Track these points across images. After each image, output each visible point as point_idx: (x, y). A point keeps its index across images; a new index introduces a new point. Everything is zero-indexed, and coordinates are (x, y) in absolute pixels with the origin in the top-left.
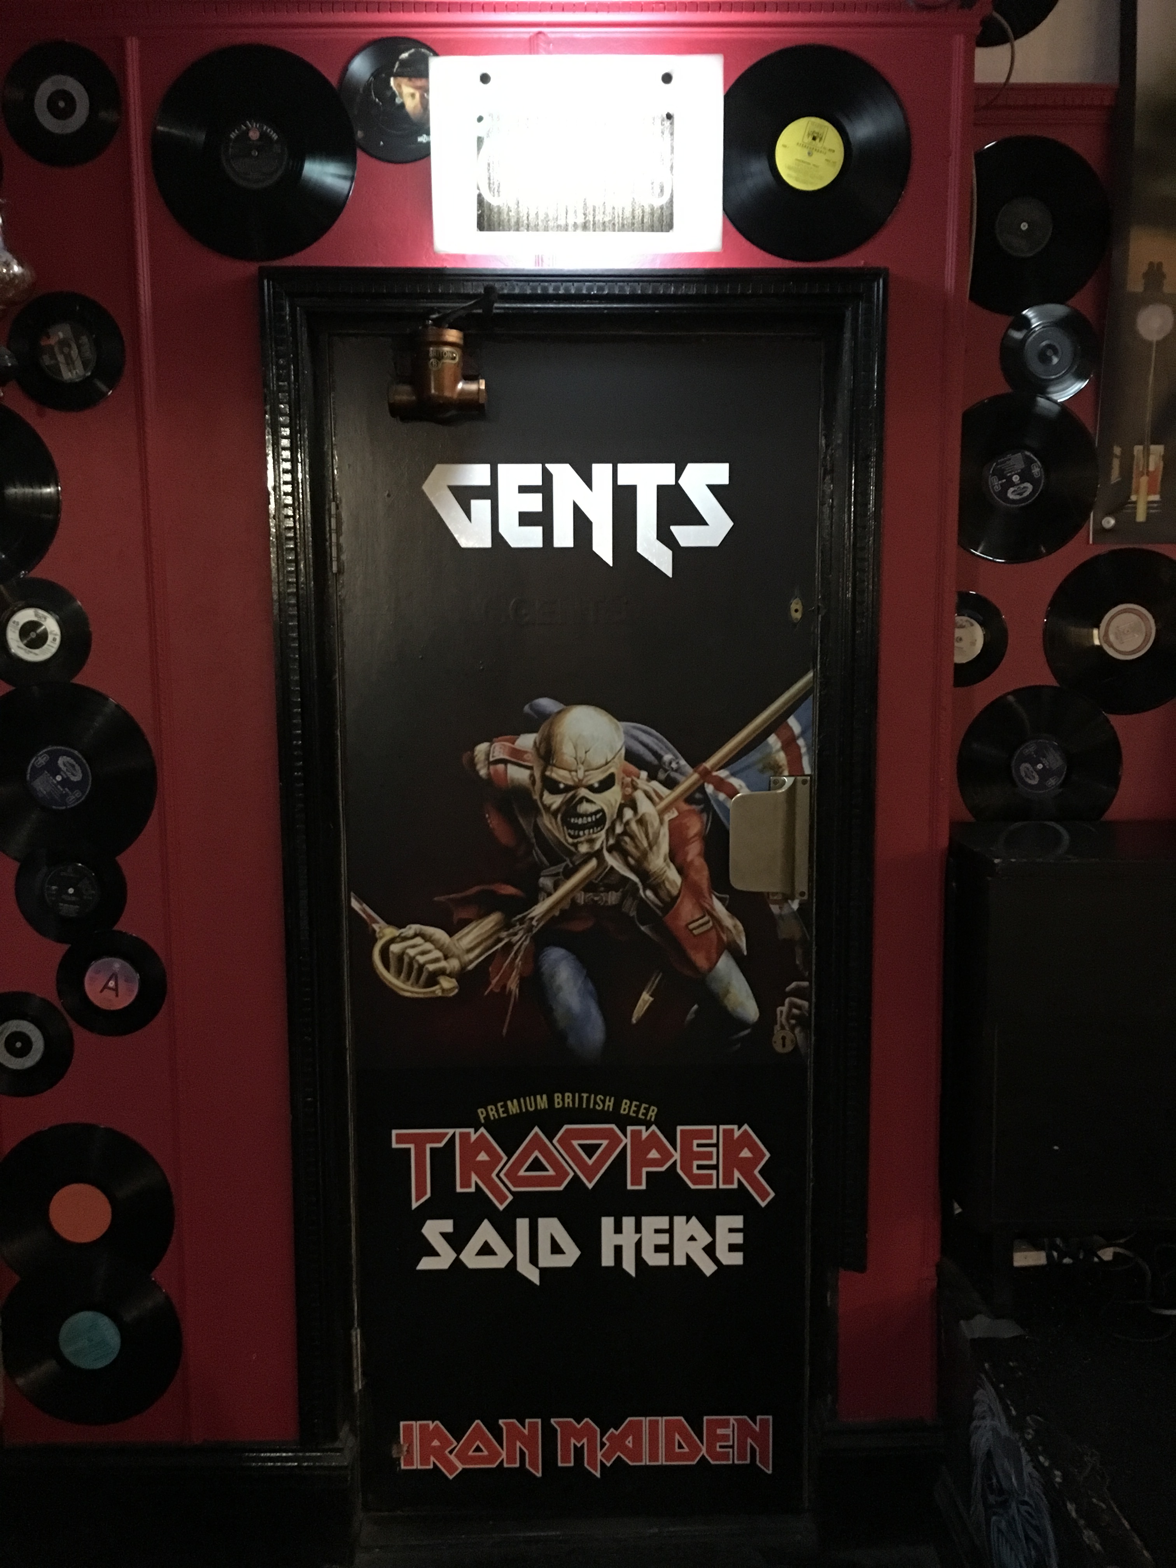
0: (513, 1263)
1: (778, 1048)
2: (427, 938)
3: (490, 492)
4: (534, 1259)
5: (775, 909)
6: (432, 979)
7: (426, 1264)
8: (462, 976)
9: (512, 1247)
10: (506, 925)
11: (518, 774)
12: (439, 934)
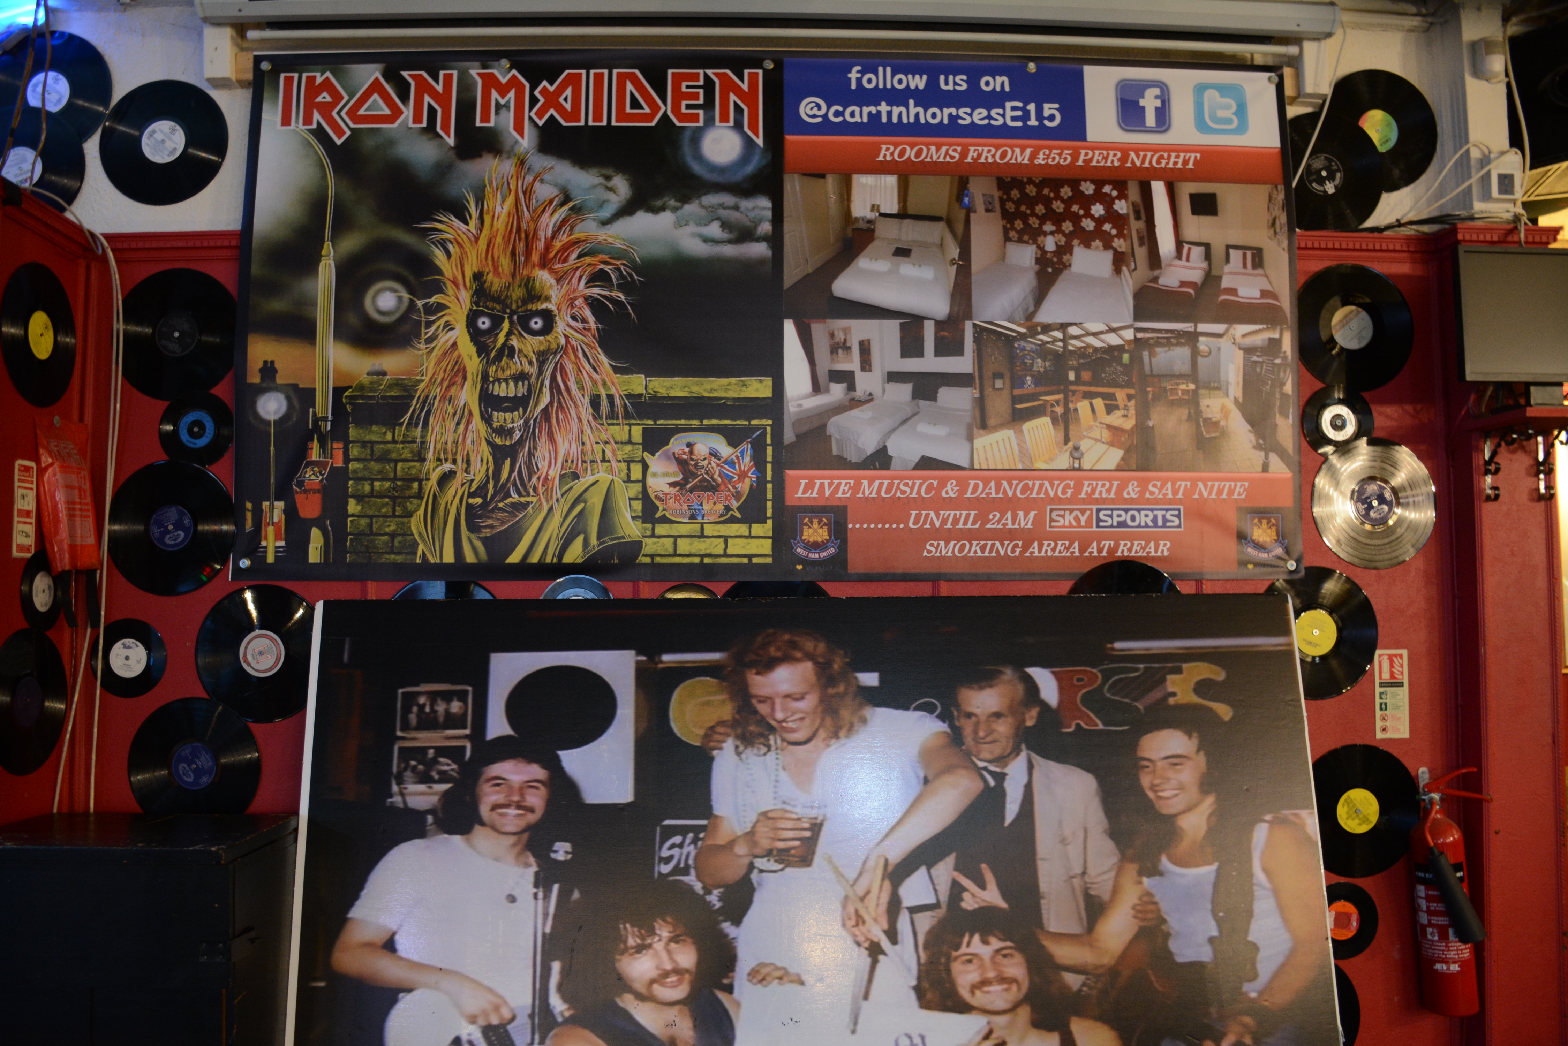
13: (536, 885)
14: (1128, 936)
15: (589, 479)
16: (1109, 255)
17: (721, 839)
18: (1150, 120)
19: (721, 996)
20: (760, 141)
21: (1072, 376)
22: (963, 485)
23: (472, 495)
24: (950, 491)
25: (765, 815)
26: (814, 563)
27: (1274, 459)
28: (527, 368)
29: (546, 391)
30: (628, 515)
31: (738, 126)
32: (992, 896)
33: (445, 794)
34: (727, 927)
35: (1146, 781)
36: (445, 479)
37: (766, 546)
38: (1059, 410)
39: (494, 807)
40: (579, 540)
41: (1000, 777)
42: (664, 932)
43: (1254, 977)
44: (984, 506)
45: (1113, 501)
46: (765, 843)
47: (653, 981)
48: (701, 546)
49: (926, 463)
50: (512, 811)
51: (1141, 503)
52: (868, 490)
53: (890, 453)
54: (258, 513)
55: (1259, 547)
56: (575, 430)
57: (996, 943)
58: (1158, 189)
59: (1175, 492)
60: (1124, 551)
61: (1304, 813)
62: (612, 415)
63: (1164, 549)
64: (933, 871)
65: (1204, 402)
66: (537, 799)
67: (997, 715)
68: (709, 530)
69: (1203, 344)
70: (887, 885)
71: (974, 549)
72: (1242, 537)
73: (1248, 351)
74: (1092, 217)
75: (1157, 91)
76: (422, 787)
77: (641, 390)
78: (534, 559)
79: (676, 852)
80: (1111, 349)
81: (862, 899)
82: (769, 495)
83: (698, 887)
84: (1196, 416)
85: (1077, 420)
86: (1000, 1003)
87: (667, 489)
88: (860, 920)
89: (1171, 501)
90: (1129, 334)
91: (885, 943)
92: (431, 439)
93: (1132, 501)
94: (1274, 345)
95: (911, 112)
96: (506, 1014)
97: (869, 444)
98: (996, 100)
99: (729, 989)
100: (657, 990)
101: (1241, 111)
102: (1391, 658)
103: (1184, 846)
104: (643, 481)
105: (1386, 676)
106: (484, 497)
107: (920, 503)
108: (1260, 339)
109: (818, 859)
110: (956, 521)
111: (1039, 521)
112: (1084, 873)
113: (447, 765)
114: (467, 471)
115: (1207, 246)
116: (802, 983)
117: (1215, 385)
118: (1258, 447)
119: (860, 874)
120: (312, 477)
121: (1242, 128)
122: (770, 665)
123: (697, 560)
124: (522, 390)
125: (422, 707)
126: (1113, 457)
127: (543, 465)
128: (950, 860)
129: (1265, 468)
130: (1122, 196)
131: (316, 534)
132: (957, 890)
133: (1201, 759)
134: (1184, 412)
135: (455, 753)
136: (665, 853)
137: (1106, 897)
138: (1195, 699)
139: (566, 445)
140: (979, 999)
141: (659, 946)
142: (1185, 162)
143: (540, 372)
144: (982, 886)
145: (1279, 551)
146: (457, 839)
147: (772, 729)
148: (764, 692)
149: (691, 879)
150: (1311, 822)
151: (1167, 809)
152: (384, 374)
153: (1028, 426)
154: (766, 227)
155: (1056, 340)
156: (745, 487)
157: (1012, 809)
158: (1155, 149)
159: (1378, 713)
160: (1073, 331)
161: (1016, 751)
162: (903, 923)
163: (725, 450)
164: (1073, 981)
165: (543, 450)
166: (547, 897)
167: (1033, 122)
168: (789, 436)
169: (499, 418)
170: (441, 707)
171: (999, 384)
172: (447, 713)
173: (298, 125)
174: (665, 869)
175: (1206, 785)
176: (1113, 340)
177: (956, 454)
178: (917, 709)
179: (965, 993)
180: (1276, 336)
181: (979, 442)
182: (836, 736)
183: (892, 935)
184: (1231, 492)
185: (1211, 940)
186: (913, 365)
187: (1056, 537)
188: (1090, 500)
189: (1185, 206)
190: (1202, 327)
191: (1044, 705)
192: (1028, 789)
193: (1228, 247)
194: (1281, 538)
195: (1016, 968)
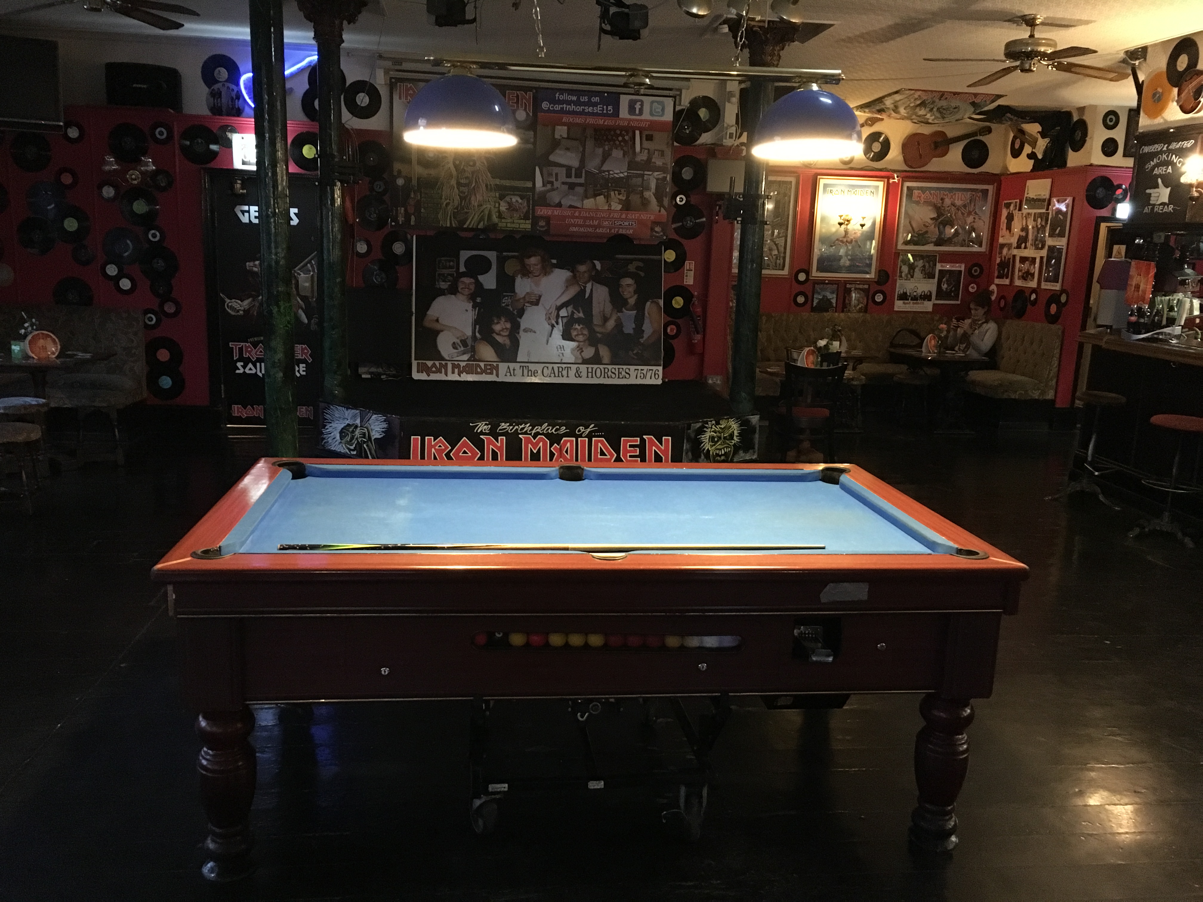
0: (256, 372)
1: (312, 329)
2: (236, 303)
3: (249, 212)
4: (261, 372)
5: (310, 300)
6: (238, 311)
7: (237, 372)
8: (244, 311)
9: (256, 369)
10: (254, 300)
11: (255, 269)
12: (239, 302)
13: (473, 307)
14: (613, 327)
15: (485, 206)
16: (622, 152)
17: (517, 298)
18: (637, 112)
19: (516, 335)
20: (531, 114)
21: (610, 185)
22: (580, 213)
23: (454, 209)
24: (577, 214)
25: (528, 293)
26: (542, 231)
27: (662, 209)
28: (469, 175)
29: (474, 182)
30: (495, 216)
31: (525, 110)
32: (581, 315)
33: (449, 285)
34: (518, 319)
35: (620, 289)
36: (447, 204)
37: (529, 226)
38: (606, 194)
39: (462, 289)
40: (482, 223)
41: (585, 287)
42: (503, 320)
43: (642, 337)
44: (585, 218)
45: (618, 218)
46: (527, 300)
47: (500, 331)
48: (513, 226)
49: (571, 207)
50: (466, 290)
51: (626, 219)
52: (556, 213)
53: (562, 203)
54: (397, 210)
55: (656, 232)
56: (481, 192)
57: (581, 326)
58: (637, 132)
59: (635, 217)
60: (621, 232)
61: (660, 300)
62: (491, 190)
63: (631, 232)
64: (568, 308)
65: (644, 193)
66: (472, 287)
67: (585, 272)
68: (516, 221)
69: (646, 177)
70: (556, 311)
71: (582, 230)
72: (652, 229)
73: (657, 179)
74: (619, 141)
75: (640, 103)
76: (443, 283)
77: (498, 183)
78: (471, 227)
79: (506, 301)
80: (621, 178)
81: (550, 314)
82: (531, 213)
83: (511, 310)
84: (642, 197)
85: (611, 197)
86: (581, 340)
87: (505, 210)
88: (549, 319)
89: (633, 219)
90: (626, 174)
91: (555, 325)
92: (444, 193)
93: (624, 219)
94: (665, 178)
95: (572, 107)
96: (466, 337)
97: (557, 201)
98: (595, 105)
99: (519, 333)
100: (501, 332)
101: (663, 110)
102: (690, 263)
103: (628, 306)
104: (499, 207)
105: (688, 268)
106: (457, 209)
107: (569, 217)
108: (660, 177)
109: (540, 304)
110: (578, 222)
111: (599, 223)
112: (604, 311)
113: (450, 278)
114: (453, 202)
115: (648, 149)
116: (535, 332)
117: (648, 189)
118: (658, 206)
119: (550, 308)
120: (412, 202)
121: (662, 115)
122: (530, 257)
123: (512, 229)
124: (467, 181)
125: (443, 263)
126: (620, 207)
127: (473, 202)
128: (572, 306)
129: (660, 211)
130: (627, 135)
131: (413, 217)
132: (573, 313)
133: (635, 285)
134: (639, 196)
135: (452, 275)
136: (504, 301)
137: (608, 316)
138: (635, 271)
139: (479, 197)
140: (577, 338)
141: (502, 323)
142: (645, 125)
143: (472, 177)
144: (579, 313)
145: (662, 234)
146: (453, 296)
147: (530, 273)
148: (528, 263)
149: (510, 307)
150: (661, 302)
151: (625, 297)
152: (431, 175)
153: (598, 198)
154: (532, 140)
155: (607, 175)
156: (525, 210)
157: (587, 295)
158: (637, 120)
159: (685, 277)
160: (611, 172)
161: (589, 281)
162: (560, 320)
163: (520, 201)
164: (599, 335)
165: (473, 198)
166: (475, 311)
167: (605, 112)
168: (536, 198)
169: (462, 189)
170: (448, 264)
171: (591, 186)
172: (450, 266)
173: (403, 100)
174: (503, 305)
175: (635, 292)
176: (622, 175)
177: (578, 205)
178: (566, 269)
179: (574, 337)
180: (665, 175)
181: (584, 202)
182: (545, 275)
183: (557, 323)
184: (650, 217)
185: (633, 328)
186: (569, 180)
187: (603, 227)
188: (613, 218)
189: (644, 139)
190: (646, 173)
191: (597, 270)
192: (592, 290)
193: (655, 150)
194: (663, 230)
195: (586, 332)
